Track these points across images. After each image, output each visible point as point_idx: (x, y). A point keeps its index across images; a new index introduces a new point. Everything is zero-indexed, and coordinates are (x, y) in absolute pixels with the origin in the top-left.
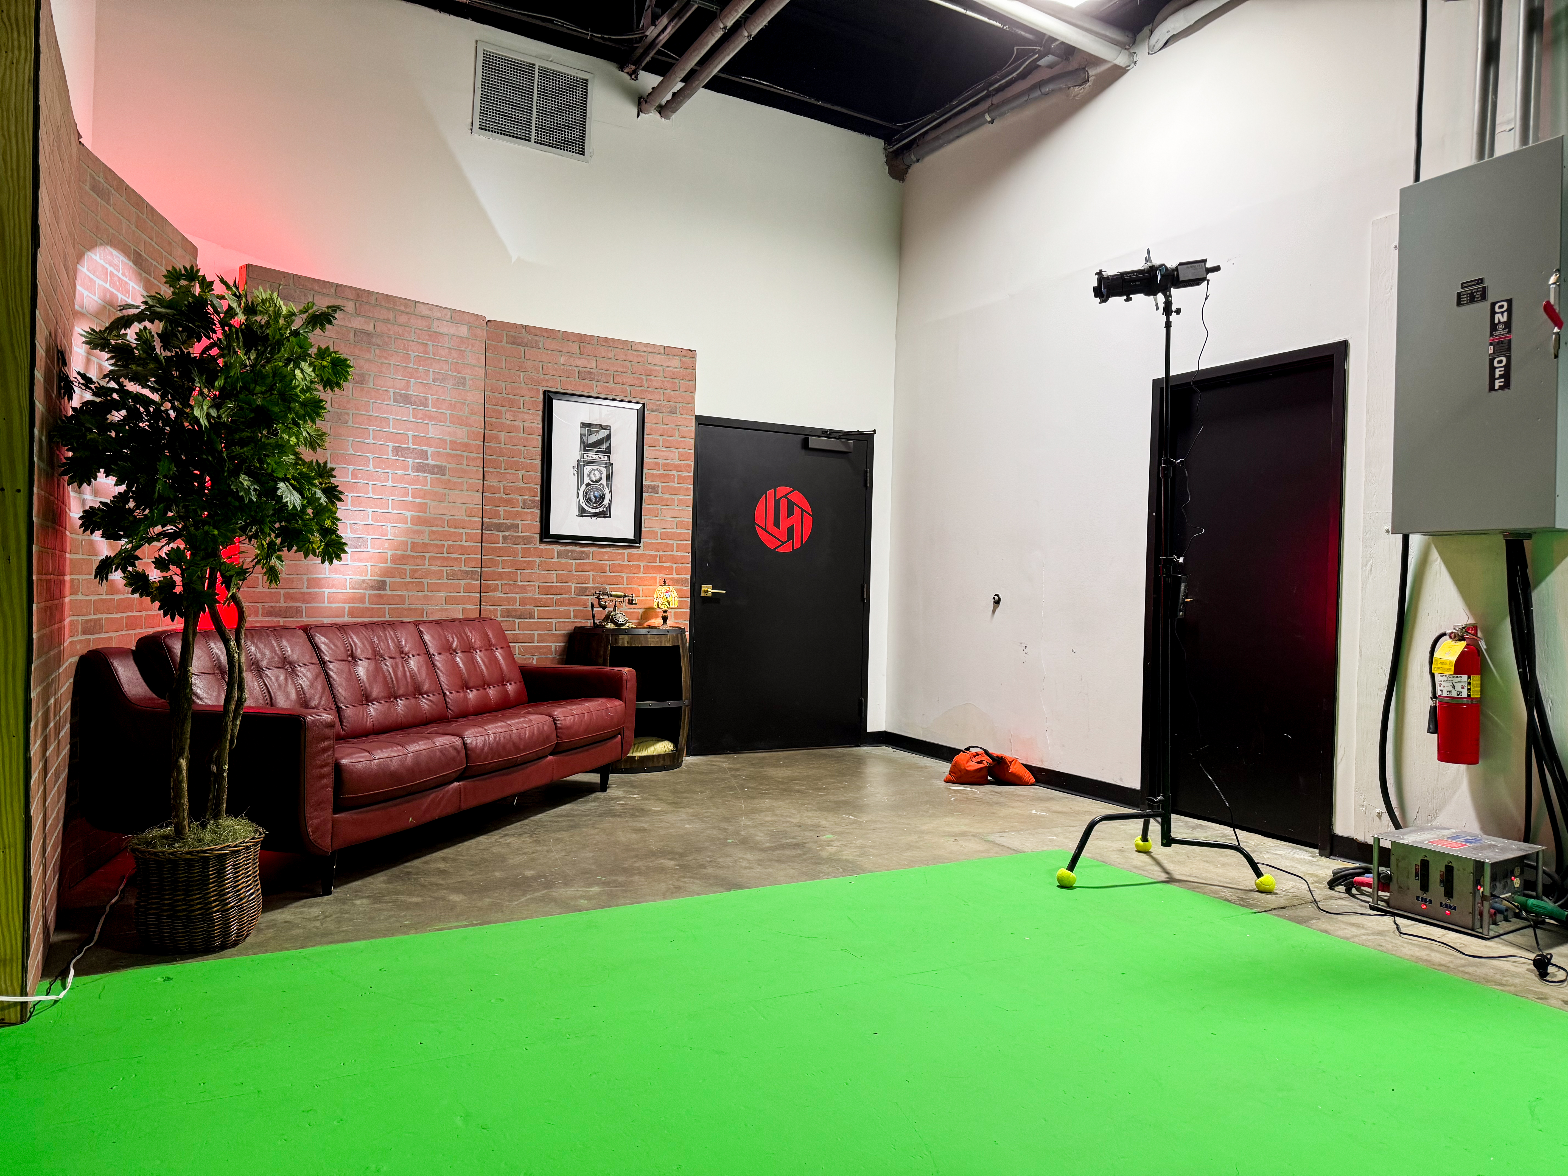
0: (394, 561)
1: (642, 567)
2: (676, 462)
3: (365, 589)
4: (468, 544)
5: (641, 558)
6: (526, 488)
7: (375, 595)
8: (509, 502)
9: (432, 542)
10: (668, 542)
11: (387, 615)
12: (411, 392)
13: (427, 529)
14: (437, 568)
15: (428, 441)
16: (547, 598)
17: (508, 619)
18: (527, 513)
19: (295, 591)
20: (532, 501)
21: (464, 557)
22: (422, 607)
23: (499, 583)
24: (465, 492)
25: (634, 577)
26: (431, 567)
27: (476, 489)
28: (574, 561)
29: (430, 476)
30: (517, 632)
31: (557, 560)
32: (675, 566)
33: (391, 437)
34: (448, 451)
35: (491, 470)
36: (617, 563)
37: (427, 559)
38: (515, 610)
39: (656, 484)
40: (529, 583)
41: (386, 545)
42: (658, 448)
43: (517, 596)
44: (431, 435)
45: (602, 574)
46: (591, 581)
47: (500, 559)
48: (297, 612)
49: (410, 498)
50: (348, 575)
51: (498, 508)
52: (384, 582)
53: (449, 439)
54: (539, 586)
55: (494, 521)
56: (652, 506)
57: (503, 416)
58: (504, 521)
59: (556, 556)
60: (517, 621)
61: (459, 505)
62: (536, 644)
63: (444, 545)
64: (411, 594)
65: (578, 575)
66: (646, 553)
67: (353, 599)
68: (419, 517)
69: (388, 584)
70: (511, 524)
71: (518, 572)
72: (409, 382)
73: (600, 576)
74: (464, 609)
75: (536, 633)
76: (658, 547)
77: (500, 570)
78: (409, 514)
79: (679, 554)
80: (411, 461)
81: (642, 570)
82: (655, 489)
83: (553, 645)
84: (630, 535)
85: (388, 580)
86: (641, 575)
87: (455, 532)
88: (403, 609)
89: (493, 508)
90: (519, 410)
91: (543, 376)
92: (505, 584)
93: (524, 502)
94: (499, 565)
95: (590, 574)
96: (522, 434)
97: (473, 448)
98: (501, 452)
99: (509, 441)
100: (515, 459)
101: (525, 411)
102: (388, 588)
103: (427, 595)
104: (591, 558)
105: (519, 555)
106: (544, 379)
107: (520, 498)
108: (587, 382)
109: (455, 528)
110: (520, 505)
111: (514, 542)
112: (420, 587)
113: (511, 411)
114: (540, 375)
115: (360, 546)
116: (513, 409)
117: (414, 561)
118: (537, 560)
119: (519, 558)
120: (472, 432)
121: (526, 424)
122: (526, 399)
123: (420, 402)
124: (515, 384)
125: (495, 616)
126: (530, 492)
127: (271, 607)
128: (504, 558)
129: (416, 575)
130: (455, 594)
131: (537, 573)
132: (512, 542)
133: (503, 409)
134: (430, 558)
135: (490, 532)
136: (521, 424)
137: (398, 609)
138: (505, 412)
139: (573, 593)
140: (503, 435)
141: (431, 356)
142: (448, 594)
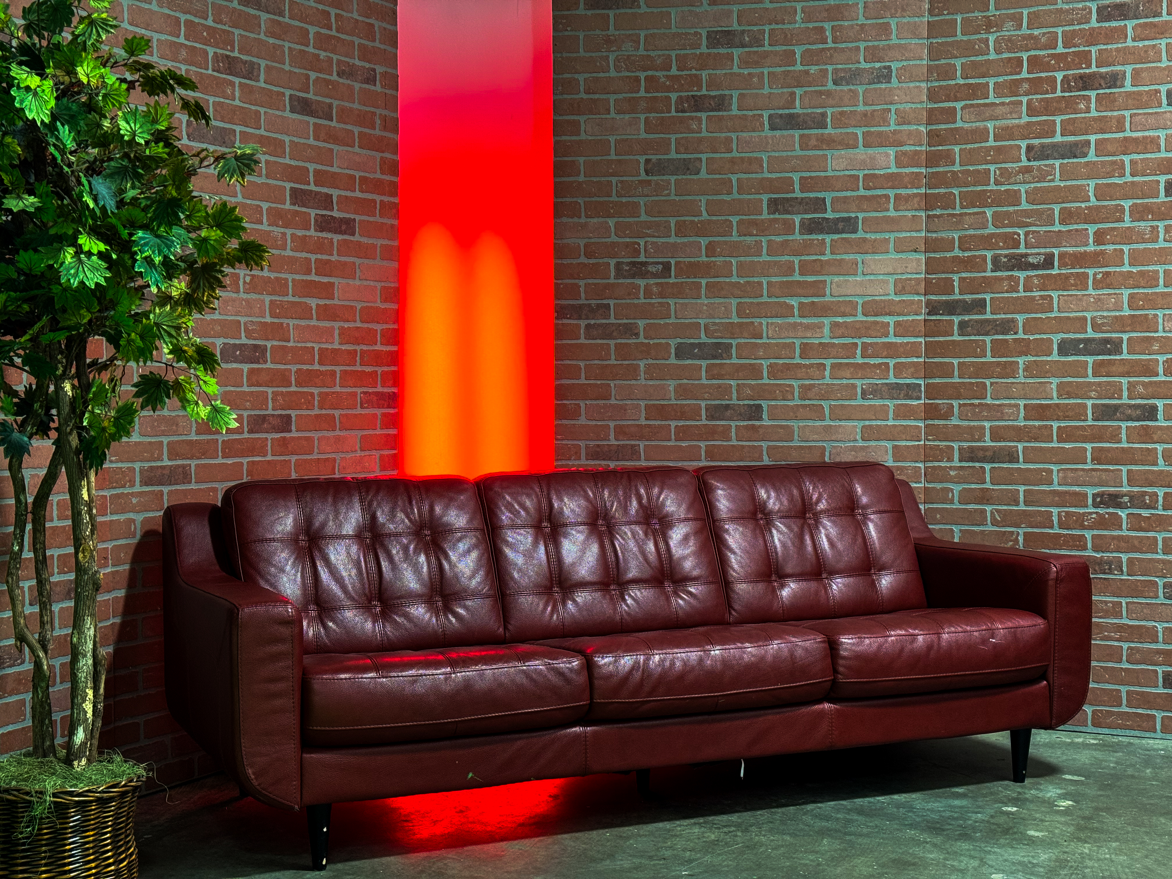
0: (772, 374)
4: (899, 340)
6: (999, 235)
8: (968, 264)
9: (836, 341)
11: (765, 457)
12: (798, 110)
13: (827, 321)
14: (845, 381)
15: (827, 182)
16: (1040, 427)
17: (971, 464)
18: (1000, 279)
19: (630, 423)
21: (892, 362)
22: (820, 444)
23: (955, 403)
24: (893, 256)
26: (835, 382)
28: (1090, 359)
29: (830, 237)
30: (988, 486)
31: (1057, 358)
33: (767, 186)
34: (862, 192)
37: (828, 368)
38: (984, 449)
40: (1007, 402)
43: (987, 425)
47: (955, 362)
48: (632, 454)
49: (797, 276)
50: (704, 399)
51: (950, 276)
52: (759, 407)
53: (862, 173)
54: (1026, 405)
55: (944, 298)
57: (959, 117)
58: (961, 297)
59: (1055, 351)
60: (988, 467)
61: (881, 277)
62: (1022, 507)
63: (856, 344)
64: (802, 424)
65: (1099, 384)
67: (711, 434)
69: (765, 409)
70: (974, 301)
71: (988, 382)
72: (793, 94)
74: (895, 447)
75: (1022, 488)
77: (956, 380)
80: (798, 218)
85: (765, 404)
87: (876, 323)
88: (791, 447)
89: (943, 276)
90: (987, 101)
91: (1029, 32)
92: (965, 405)
93: (995, 260)
94: (953, 371)
95: (1124, 381)
96: (991, 143)
97: (906, 179)
98: (955, 180)
99: (969, 157)
100: (979, 188)
101: (997, 101)
102: (765, 416)
103: (830, 426)
104: (1125, 351)
105: (989, 353)
106: (1031, 37)
107: (989, 255)
108: (1114, 24)
109: (876, 315)
110: (990, 266)
111: (978, 330)
112: (818, 413)
113: (972, 106)
114: (1025, 31)
115: (721, 354)
116: (975, 102)
117: (807, 373)
118: (1021, 360)
119: (989, 359)
120: (905, 153)
121: (998, 123)
122: (1001, 79)
123: (814, 122)
124: (980, 58)
125: (949, 458)
126: (1006, 242)
127: (598, 446)
128: (961, 360)
129: (810, 394)
130: (879, 423)
131: (1020, 383)
132: (975, 332)
133: (959, 105)
134: (833, 366)
135: (938, 317)
136: (990, 125)
137: (782, 447)
138: (962, 109)
139: (1090, 416)
140: (957, 149)
141: (830, 45)
142: (867, 423)
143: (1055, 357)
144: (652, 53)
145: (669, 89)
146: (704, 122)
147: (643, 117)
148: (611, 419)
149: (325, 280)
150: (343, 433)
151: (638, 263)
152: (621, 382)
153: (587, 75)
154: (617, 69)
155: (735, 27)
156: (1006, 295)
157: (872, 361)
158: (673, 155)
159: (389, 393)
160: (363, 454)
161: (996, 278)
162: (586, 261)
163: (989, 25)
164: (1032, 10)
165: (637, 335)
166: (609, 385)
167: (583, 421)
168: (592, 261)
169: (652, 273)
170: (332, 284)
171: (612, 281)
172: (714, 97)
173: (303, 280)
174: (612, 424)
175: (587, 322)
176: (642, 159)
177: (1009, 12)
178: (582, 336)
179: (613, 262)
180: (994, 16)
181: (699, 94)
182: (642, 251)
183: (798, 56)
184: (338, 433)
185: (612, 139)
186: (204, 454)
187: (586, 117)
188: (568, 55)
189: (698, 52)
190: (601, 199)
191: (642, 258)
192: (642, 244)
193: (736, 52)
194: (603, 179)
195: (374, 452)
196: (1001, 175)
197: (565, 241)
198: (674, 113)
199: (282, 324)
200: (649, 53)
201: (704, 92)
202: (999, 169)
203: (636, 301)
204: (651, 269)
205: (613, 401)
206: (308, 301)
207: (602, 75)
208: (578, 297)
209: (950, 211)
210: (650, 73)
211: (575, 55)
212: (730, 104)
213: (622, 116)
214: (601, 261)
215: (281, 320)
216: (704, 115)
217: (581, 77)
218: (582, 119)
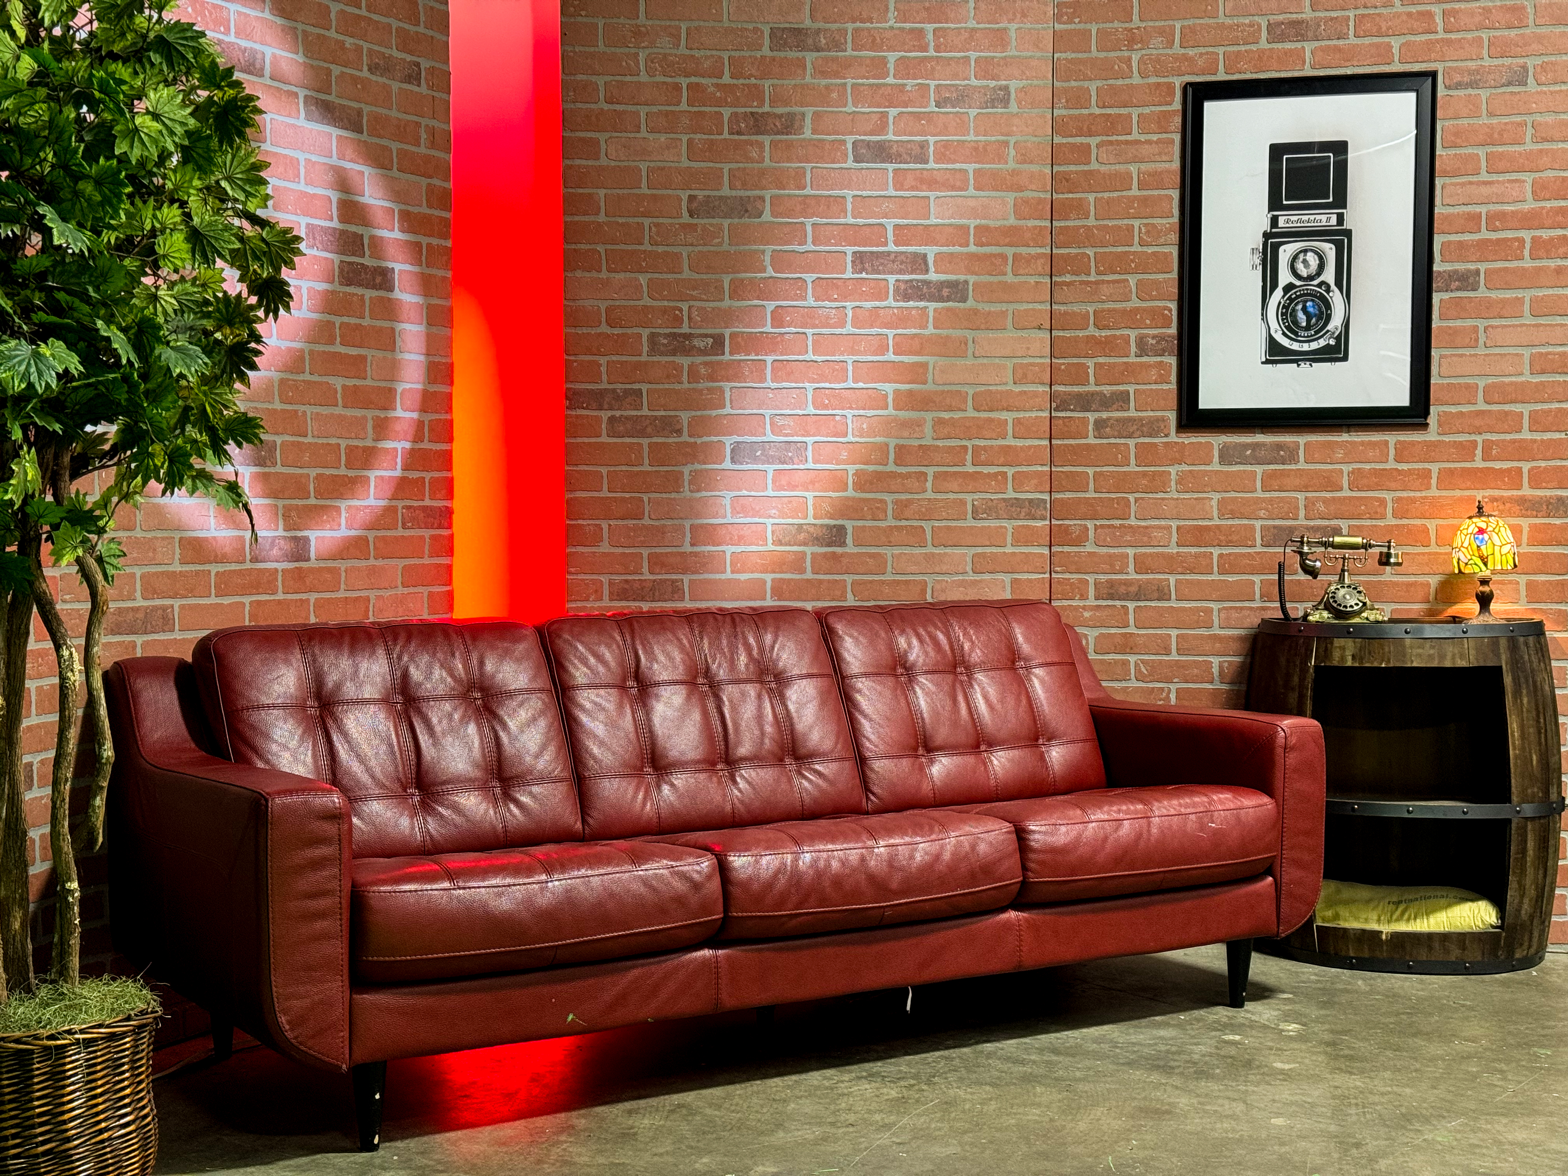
0: (859, 486)
1: (1434, 476)
2: (1526, 207)
3: (805, 544)
4: (1019, 443)
5: (1430, 452)
6: (1145, 309)
7: (825, 555)
8: (1107, 346)
9: (940, 443)
10: (1507, 407)
11: (850, 596)
12: (891, 137)
13: (929, 416)
14: (951, 496)
15: (928, 235)
16: (1197, 556)
17: (1110, 603)
18: (1148, 366)
19: (669, 550)
20: (1161, 338)
21: (1010, 471)
22: (920, 577)
23: (1090, 524)
24: (1011, 333)
25: (1413, 500)
26: (939, 496)
27: (1035, 324)
28: (1259, 469)
29: (932, 306)
30: (1132, 630)
31: (1218, 467)
32: (1526, 467)
33: (852, 234)
34: (972, 248)
35: (1068, 278)
36: (1368, 466)
37: (930, 478)
38: (1127, 583)
39: (1472, 267)
40: (1156, 523)
41: (844, 455)
42: (1474, 179)
43: (1131, 552)
44: (933, 221)
45: (1328, 495)
46: (1302, 513)
47: (1090, 471)
48: (673, 592)
49: (890, 356)
50: (770, 517)
51: (1083, 360)
52: (841, 529)
53: (973, 223)
54: (1178, 528)
55: (1076, 389)
56: (1459, 323)
57: (1093, 157)
58: (1098, 389)
59: (1216, 459)
60: (1131, 605)
61: (997, 361)
62: (1174, 656)
63: (965, 448)
64: (897, 551)
65: (1271, 500)
66: (1446, 439)
67: (779, 564)
68: (910, 393)
69: (850, 531)
70: (1113, 393)
71: (1131, 497)
72: (885, 115)
73: (1325, 501)
74: (1014, 582)
75: (1174, 633)
76: (1478, 422)
77: (1091, 494)
78: (889, 388)
79: (1537, 436)
80: (892, 279)
81: (1434, 481)
82: (1467, 281)
83: (1215, 661)
84: (1401, 398)
85: (849, 525)
86: (1434, 492)
87: (991, 420)
88: (883, 582)
89: (1075, 360)
90: (1129, 138)
91: (1183, 51)
92: (1102, 526)
93: (1141, 342)
94: (1088, 484)
95: (1301, 496)
96: (1135, 192)
97: (1028, 235)
98: (1089, 237)
99: (1106, 209)
100: (1120, 249)
101: (1143, 138)
102: (849, 540)
103: (933, 554)
104: (1302, 459)
105: (1133, 461)
106: (1185, 58)
107: (1133, 334)
108: (1288, 46)
109: (991, 410)
110: (1133, 349)
111: (1119, 432)
112: (917, 536)
113: (1111, 143)
114: (1177, 49)
115: (791, 458)
116: (1115, 138)
117: (903, 485)
118: (1173, 470)
119: (1133, 468)
120: (1026, 201)
121: (1144, 167)
122: (1147, 110)
123: (910, 155)
124: (1120, 82)
125: (1082, 595)
126: (1153, 319)
127: (626, 581)
128: (1098, 469)
129: (908, 513)
130: (994, 550)
131: (1172, 499)
132: (1116, 433)
133: (1093, 141)
134: (936, 476)
135: (1069, 414)
136: (1133, 169)
137: (871, 582)
138: (1098, 146)
139: (1259, 541)
140: (1091, 197)
141: (932, 53)
142: (980, 550)
143: (1216, 466)
144: (696, 53)
145: (720, 103)
146: (767, 148)
147: (685, 138)
148: (643, 545)
149: (353, 351)
150: (380, 563)
151: (680, 335)
152: (658, 495)
153: (609, 78)
154: (650, 72)
155: (808, 23)
156: (1154, 387)
157: (986, 470)
158: (726, 191)
159: (439, 508)
160: (406, 591)
161: (1142, 365)
162: (609, 331)
163: (1132, 40)
164: (1186, 23)
165: (679, 432)
166: (641, 500)
167: (605, 547)
168: (616, 331)
169: (699, 349)
170: (363, 358)
171: (644, 358)
172: (780, 116)
173: (324, 352)
174: (645, 552)
175: (610, 413)
176: (684, 195)
177: (1157, 24)
178: (604, 432)
179: (645, 333)
180: (1138, 28)
181: (760, 110)
182: (686, 319)
183: (891, 66)
184: (372, 562)
185: (643, 166)
186: (191, 592)
187: (607, 135)
188: (582, 49)
189: (758, 54)
190: (629, 247)
191: (685, 329)
192: (685, 308)
193: (810, 57)
194: (631, 220)
195: (420, 589)
196: (1148, 232)
197: (581, 303)
198: (726, 135)
199: (296, 411)
200: (693, 52)
201: (766, 108)
202: (1146, 225)
203: (677, 386)
204: (698, 343)
205: (646, 521)
206: (331, 380)
207: (628, 79)
208: (597, 379)
209: (1084, 278)
210: (693, 79)
211: (592, 49)
212: (802, 127)
213: (657, 135)
214: (629, 331)
215: (295, 407)
216: (766, 140)
217: (600, 81)
218: (602, 137)
